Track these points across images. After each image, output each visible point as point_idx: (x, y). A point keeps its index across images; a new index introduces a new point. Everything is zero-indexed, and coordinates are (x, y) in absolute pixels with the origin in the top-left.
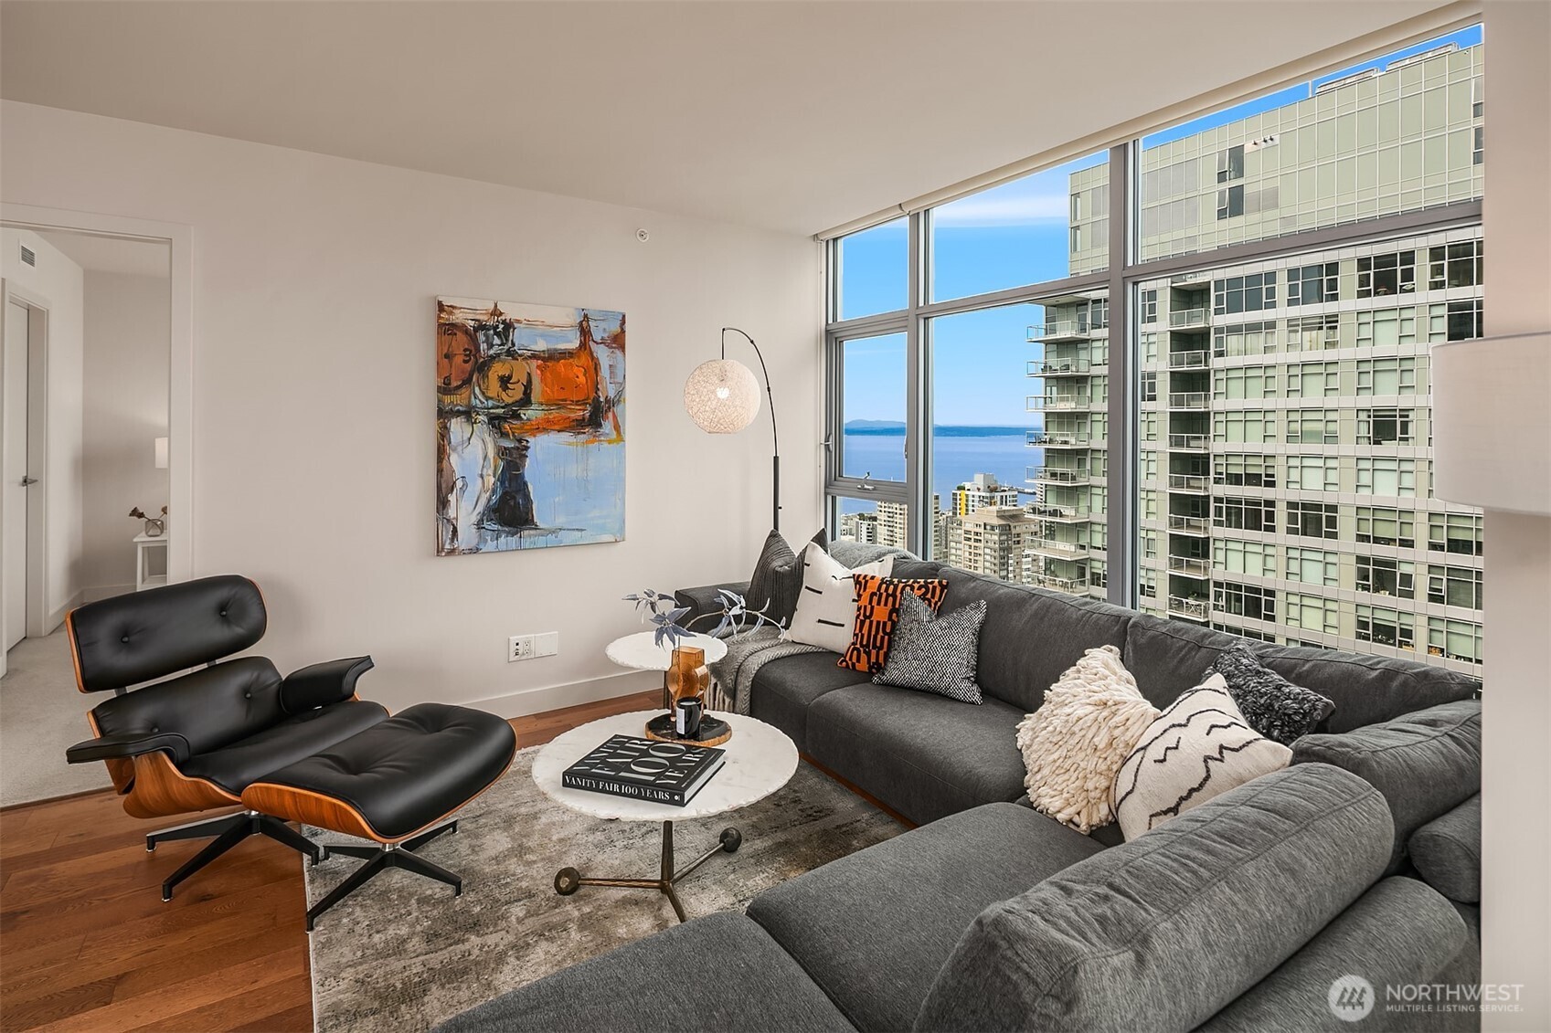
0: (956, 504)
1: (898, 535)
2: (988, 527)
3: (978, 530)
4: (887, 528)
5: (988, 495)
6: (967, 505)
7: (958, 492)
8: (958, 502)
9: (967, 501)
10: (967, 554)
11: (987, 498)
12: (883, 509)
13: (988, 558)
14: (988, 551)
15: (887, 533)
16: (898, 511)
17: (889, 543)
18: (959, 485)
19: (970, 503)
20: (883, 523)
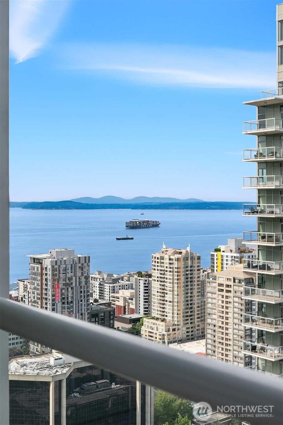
0: (213, 263)
1: (168, 289)
2: (237, 281)
3: (229, 283)
4: (159, 283)
5: (238, 255)
6: (222, 264)
7: (215, 253)
8: (215, 261)
9: (222, 260)
10: (220, 302)
11: (237, 257)
12: (156, 268)
13: (236, 305)
14: (236, 299)
15: (159, 287)
16: (168, 269)
17: (161, 295)
18: (216, 248)
19: (225, 262)
20: (156, 279)
